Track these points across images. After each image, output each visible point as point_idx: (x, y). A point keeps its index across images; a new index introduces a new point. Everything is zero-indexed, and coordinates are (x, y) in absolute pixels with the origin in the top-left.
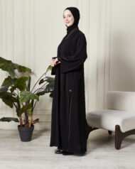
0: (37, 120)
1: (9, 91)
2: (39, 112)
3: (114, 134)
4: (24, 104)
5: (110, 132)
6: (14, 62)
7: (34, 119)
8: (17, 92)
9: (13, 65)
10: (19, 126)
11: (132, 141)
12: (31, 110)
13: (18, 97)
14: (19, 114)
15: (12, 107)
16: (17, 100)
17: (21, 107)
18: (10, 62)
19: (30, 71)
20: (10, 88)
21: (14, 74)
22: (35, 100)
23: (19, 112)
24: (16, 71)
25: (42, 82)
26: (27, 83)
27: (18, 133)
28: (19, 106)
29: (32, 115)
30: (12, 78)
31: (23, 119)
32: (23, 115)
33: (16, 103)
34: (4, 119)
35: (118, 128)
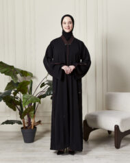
0: (39, 122)
1: (12, 95)
2: (41, 114)
3: (113, 134)
4: (27, 107)
5: (110, 132)
6: (17, 66)
7: (37, 121)
8: (20, 95)
9: (15, 69)
10: (22, 128)
12: (33, 112)
13: (21, 100)
14: (22, 117)
15: (15, 110)
16: (20, 103)
17: (24, 109)
18: (12, 67)
19: (31, 75)
20: (13, 91)
21: (16, 78)
22: (37, 103)
23: (22, 114)
24: (18, 75)
25: (43, 85)
26: (29, 86)
28: (22, 109)
29: (34, 117)
30: (15, 82)
31: (26, 121)
32: (26, 117)
33: (19, 106)
34: (8, 122)
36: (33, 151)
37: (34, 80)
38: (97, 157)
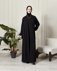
0: (18, 50)
1: (7, 38)
2: (19, 47)
3: (48, 55)
4: (13, 43)
5: (47, 54)
6: (9, 27)
8: (10, 38)
9: (8, 28)
10: (11, 52)
11: (56, 58)
12: (15, 46)
13: (10, 40)
15: (8, 44)
16: (10, 42)
17: (12, 44)
19: (15, 30)
20: (7, 37)
22: (17, 42)
23: (11, 46)
24: (10, 30)
26: (14, 35)
27: (10, 55)
28: (11, 44)
29: (16, 48)
30: (8, 33)
32: (12, 48)
35: (50, 53)
36: (15, 61)
37: (16, 32)
38: (41, 65)
